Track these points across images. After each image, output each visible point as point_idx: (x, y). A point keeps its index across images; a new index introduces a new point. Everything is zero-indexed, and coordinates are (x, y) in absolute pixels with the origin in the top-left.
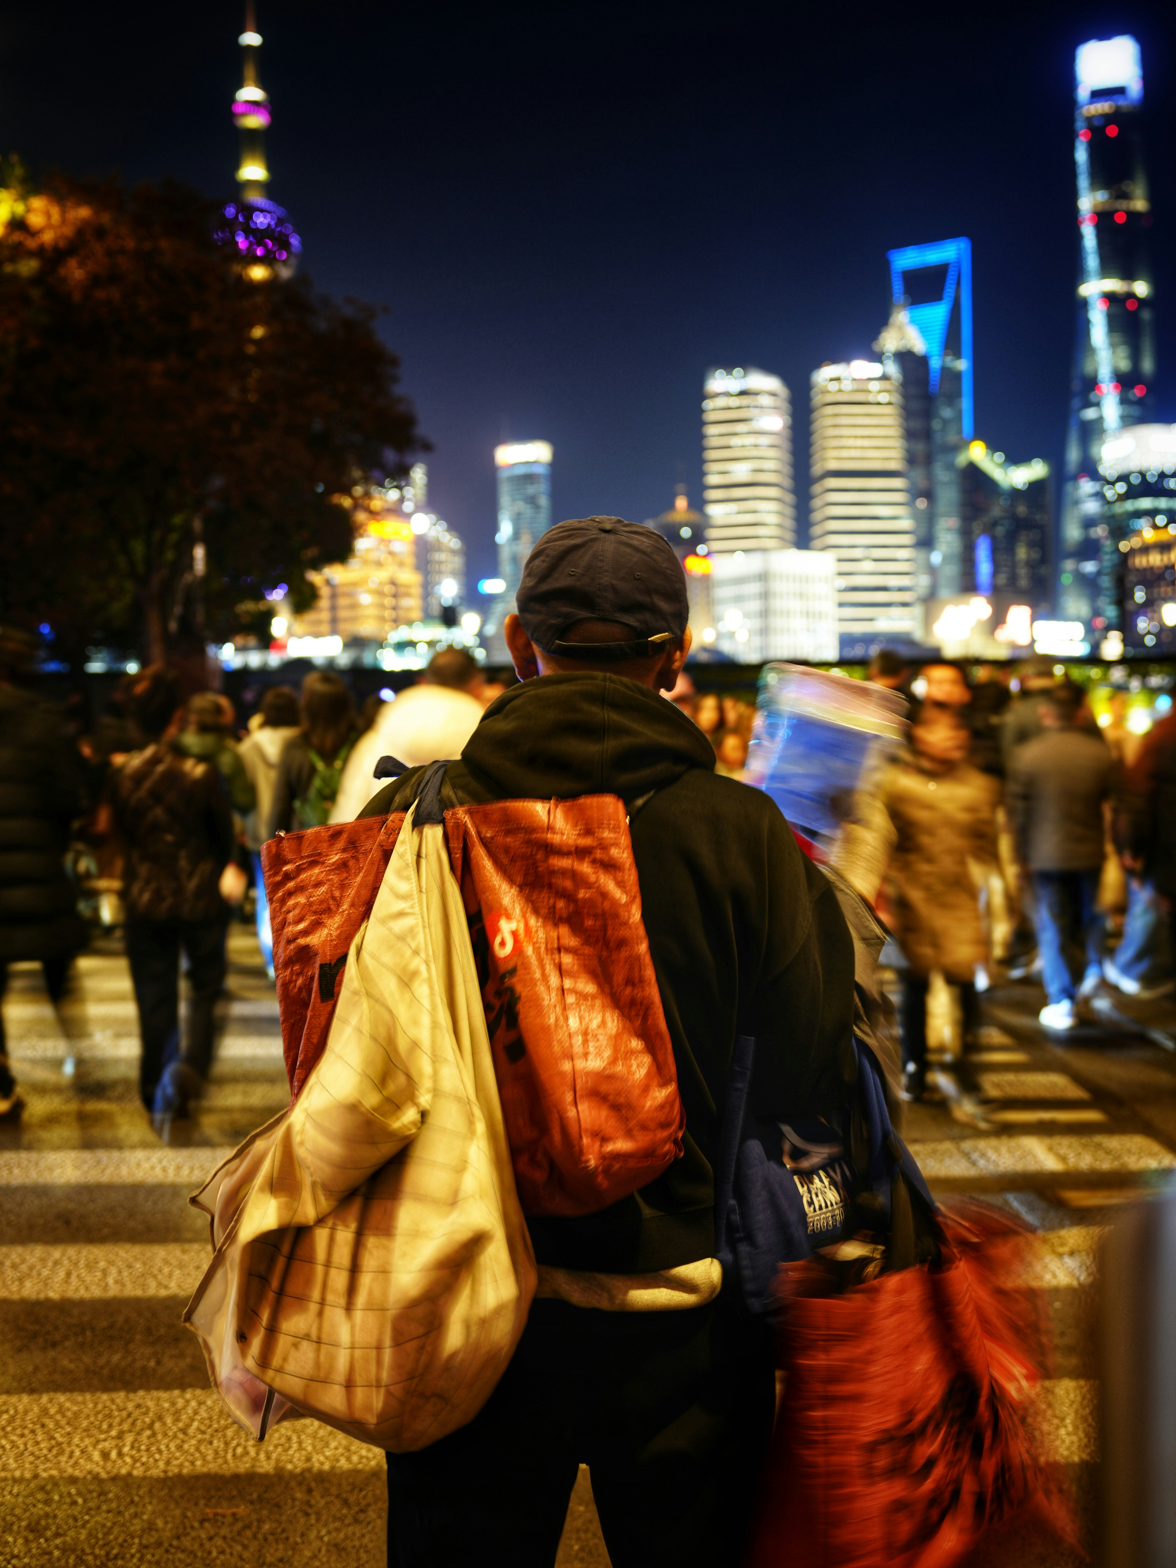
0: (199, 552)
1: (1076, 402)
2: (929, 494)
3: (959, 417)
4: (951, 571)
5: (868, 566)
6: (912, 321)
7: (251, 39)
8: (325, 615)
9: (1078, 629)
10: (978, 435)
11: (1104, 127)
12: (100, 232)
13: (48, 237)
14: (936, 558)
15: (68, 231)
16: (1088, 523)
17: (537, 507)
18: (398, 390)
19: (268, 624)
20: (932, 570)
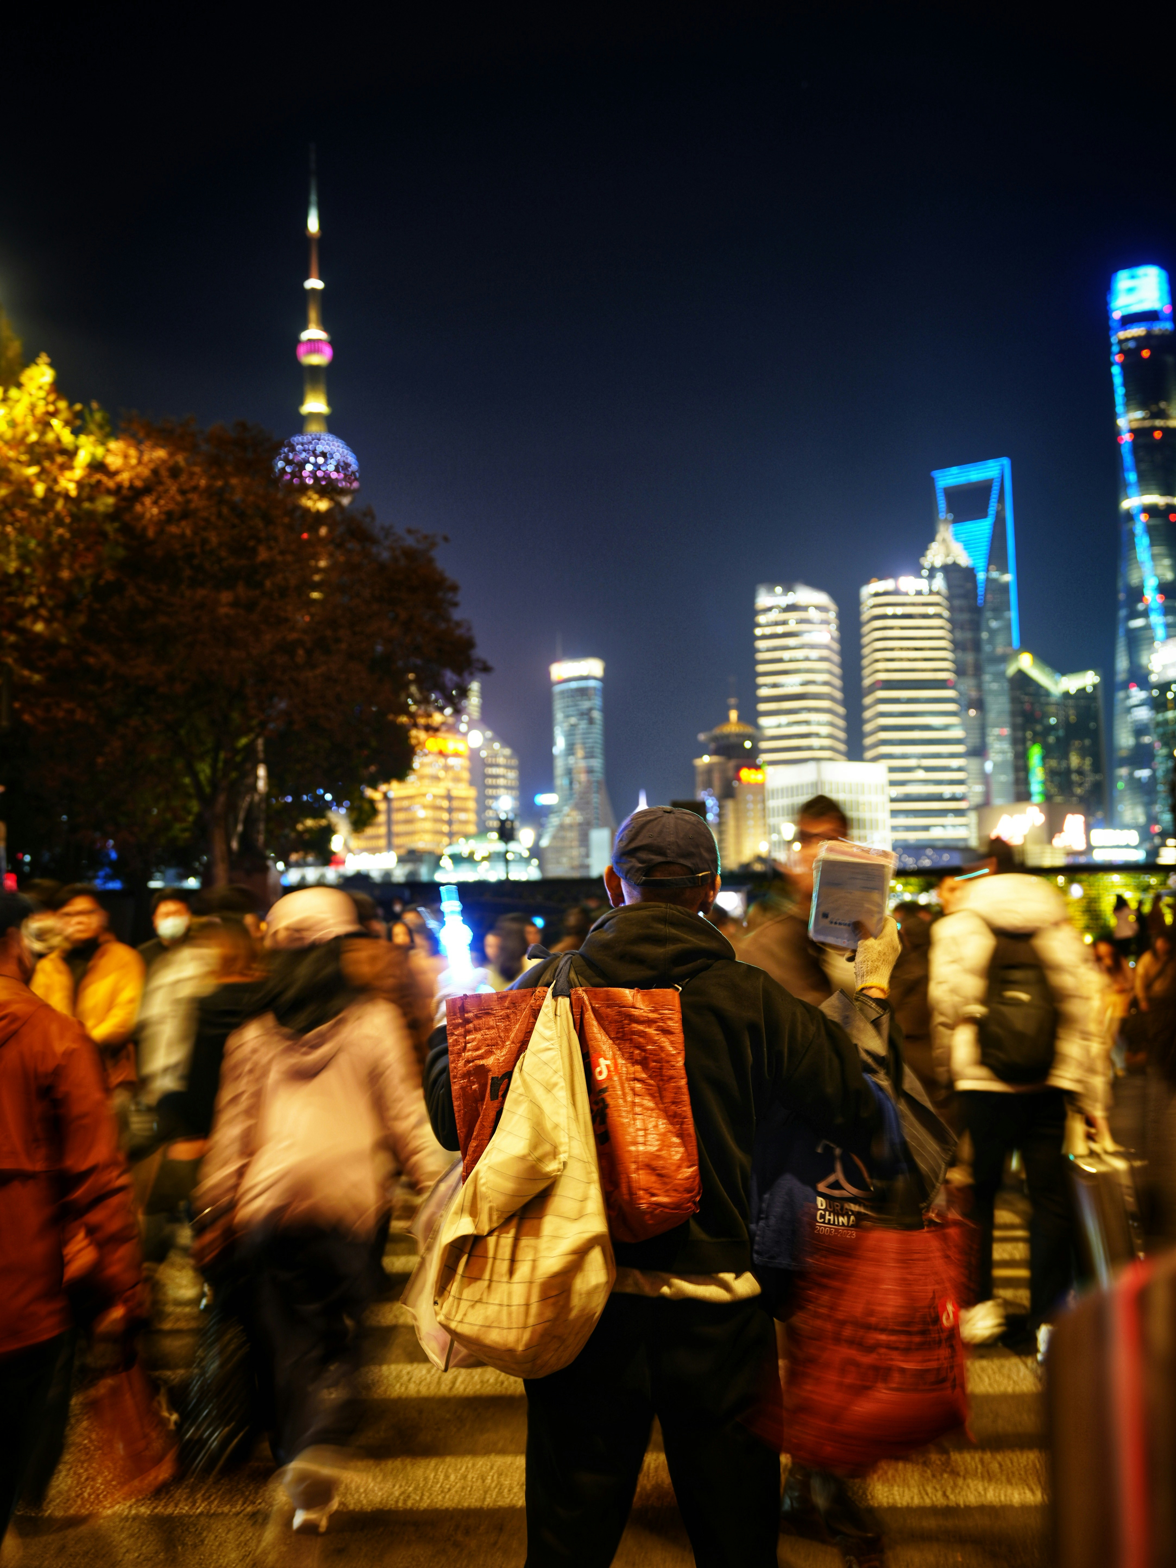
0: (262, 772)
1: (1123, 613)
2: (979, 704)
3: (1008, 627)
4: (1005, 778)
5: (921, 775)
6: (957, 539)
7: (314, 283)
8: (382, 830)
9: (1133, 837)
10: (1026, 646)
11: (1139, 349)
12: (175, 472)
13: (125, 477)
14: (989, 766)
15: (145, 472)
16: (1140, 731)
17: (591, 721)
18: (457, 615)
19: (329, 841)
20: (985, 779)
